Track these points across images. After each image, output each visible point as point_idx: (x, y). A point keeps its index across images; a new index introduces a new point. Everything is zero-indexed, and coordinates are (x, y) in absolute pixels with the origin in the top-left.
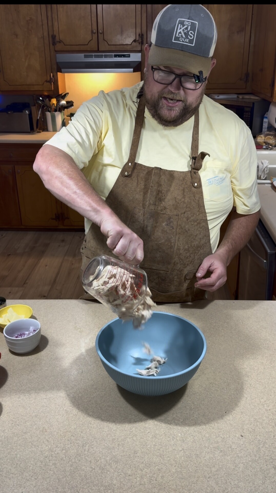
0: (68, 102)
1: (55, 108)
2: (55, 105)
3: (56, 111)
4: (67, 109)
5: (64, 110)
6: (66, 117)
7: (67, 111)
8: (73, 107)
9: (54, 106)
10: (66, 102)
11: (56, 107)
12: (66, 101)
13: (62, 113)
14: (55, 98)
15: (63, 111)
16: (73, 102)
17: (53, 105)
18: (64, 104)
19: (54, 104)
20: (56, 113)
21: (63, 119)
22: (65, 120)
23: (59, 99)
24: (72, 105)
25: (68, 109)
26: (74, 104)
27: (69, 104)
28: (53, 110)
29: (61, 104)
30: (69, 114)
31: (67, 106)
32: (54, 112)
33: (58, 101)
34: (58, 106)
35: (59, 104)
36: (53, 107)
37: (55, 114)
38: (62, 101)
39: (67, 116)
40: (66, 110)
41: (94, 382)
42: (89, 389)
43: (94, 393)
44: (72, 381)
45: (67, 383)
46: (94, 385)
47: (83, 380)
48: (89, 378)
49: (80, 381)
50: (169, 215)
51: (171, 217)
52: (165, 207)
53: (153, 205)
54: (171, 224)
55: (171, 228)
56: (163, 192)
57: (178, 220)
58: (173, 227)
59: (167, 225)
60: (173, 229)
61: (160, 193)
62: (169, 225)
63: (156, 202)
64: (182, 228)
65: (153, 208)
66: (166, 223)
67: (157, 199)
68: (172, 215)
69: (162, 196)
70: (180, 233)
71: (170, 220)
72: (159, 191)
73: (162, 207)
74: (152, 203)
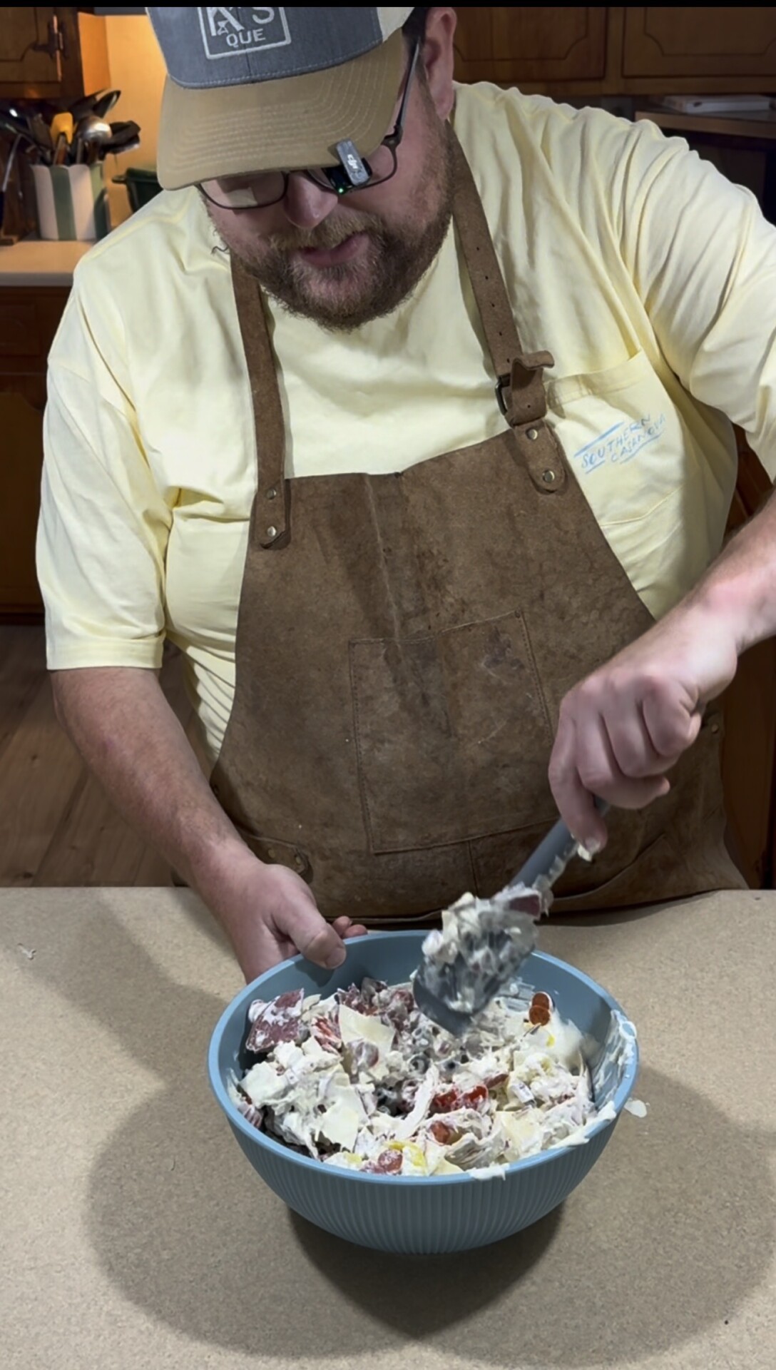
0: (116, 128)
1: (68, 149)
2: (70, 139)
3: (71, 160)
4: (115, 152)
5: (102, 158)
6: (109, 183)
7: (116, 159)
8: (136, 146)
9: (66, 142)
10: (113, 126)
11: (70, 146)
12: (112, 122)
13: (97, 170)
14: (70, 111)
15: (99, 162)
16: (138, 129)
17: (62, 138)
18: (104, 133)
19: (64, 134)
20: (74, 170)
21: (98, 193)
22: (107, 195)
23: (84, 115)
24: (134, 139)
25: (118, 155)
26: (141, 134)
27: (123, 136)
28: (61, 158)
29: (92, 136)
30: (122, 172)
31: (113, 141)
32: (64, 167)
33: (81, 124)
34: (80, 141)
35: (82, 136)
36: (61, 146)
37: (67, 171)
38: (94, 121)
39: (115, 181)
40: (109, 156)
41: (218, 1204)
42: (201, 1233)
43: (218, 1248)
44: (134, 1203)
45: (114, 1208)
46: (217, 1217)
47: (175, 1198)
48: (198, 1188)
49: (164, 1202)
50: (487, 623)
51: (499, 629)
52: (463, 602)
53: (417, 615)
54: (509, 654)
55: (515, 668)
56: (435, 552)
57: (527, 629)
58: (518, 661)
59: (495, 662)
60: (522, 667)
61: (427, 561)
62: (500, 659)
63: (423, 599)
64: (554, 654)
65: (422, 627)
66: (487, 656)
67: (424, 586)
68: (499, 622)
69: (439, 567)
70: (552, 674)
71: (498, 640)
72: (421, 556)
73: (452, 605)
74: (412, 609)
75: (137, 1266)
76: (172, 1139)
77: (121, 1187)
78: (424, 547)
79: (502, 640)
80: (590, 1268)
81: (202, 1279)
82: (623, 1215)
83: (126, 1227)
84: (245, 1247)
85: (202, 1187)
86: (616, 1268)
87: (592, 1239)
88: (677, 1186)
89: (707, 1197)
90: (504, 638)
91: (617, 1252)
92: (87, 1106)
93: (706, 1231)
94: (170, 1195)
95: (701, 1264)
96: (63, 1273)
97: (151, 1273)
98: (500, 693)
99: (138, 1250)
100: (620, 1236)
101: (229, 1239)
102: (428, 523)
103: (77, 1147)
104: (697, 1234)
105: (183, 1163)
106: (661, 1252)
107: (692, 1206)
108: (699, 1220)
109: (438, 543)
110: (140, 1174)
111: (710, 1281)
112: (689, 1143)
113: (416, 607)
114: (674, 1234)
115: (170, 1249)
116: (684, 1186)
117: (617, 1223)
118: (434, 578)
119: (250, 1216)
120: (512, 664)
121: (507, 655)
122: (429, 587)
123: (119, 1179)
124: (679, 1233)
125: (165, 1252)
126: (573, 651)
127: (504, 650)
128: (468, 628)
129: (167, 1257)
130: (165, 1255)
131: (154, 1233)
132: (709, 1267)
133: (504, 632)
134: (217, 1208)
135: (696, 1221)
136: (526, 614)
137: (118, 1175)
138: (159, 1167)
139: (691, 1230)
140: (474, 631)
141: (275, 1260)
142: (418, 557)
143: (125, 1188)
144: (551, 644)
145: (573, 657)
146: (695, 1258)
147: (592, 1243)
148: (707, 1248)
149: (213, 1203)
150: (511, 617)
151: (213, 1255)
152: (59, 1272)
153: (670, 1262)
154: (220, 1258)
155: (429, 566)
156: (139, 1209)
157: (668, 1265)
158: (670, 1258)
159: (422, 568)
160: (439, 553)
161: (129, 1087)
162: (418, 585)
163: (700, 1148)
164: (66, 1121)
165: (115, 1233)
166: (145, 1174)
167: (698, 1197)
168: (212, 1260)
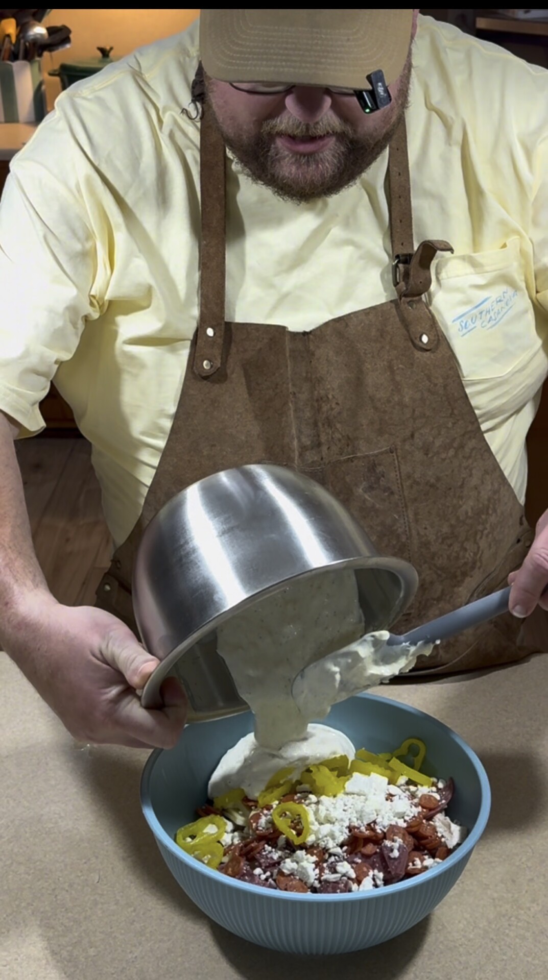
0: (51, 30)
1: (13, 48)
2: (14, 39)
3: (14, 57)
4: (50, 51)
5: (40, 55)
6: (46, 76)
7: (51, 56)
8: (68, 46)
9: (11, 42)
10: (48, 29)
11: (14, 45)
12: (48, 26)
13: (36, 66)
14: (14, 16)
15: (37, 59)
16: (69, 31)
17: (7, 39)
18: (41, 35)
19: (9, 36)
20: (17, 65)
21: (37, 83)
22: (43, 87)
23: (26, 20)
24: (67, 40)
25: (55, 53)
26: (71, 36)
27: (58, 37)
28: (7, 55)
29: (32, 37)
30: (57, 67)
31: (49, 42)
32: (9, 63)
33: (23, 28)
34: (22, 41)
35: (24, 37)
36: (7, 45)
37: (11, 66)
38: (33, 26)
39: (51, 74)
40: (46, 54)
41: (135, 911)
42: (122, 934)
43: (135, 946)
44: (66, 910)
45: (50, 914)
46: (134, 921)
47: (100, 906)
48: (118, 898)
49: (91, 909)
50: (367, 456)
51: (376, 462)
52: (348, 438)
53: (312, 448)
54: (383, 482)
55: (386, 494)
56: (330, 397)
57: (398, 462)
58: (389, 488)
59: (371, 488)
60: (392, 493)
61: (323, 404)
62: (375, 486)
63: (319, 436)
64: (418, 483)
65: (316, 458)
66: (364, 483)
67: (320, 424)
68: (376, 456)
69: (332, 409)
70: (415, 500)
71: (375, 471)
72: (319, 400)
73: (339, 440)
74: (309, 443)
75: (69, 961)
76: (97, 857)
77: (56, 896)
78: (322, 392)
79: (378, 471)
80: (439, 963)
81: (122, 971)
82: (466, 919)
83: (60, 929)
84: (157, 946)
85: (122, 897)
86: (460, 963)
87: (442, 939)
88: (510, 895)
89: (535, 905)
90: (379, 469)
91: (461, 949)
92: (27, 829)
93: (534, 933)
94: (96, 903)
95: (530, 959)
96: (8, 967)
97: (80, 966)
98: (373, 513)
99: (70, 948)
100: (464, 936)
101: (143, 939)
102: (328, 372)
103: (20, 863)
104: (528, 934)
105: (106, 877)
106: (497, 949)
107: (522, 912)
108: (528, 923)
109: (333, 389)
110: (71, 886)
111: (538, 973)
112: (520, 860)
113: (312, 442)
114: (508, 935)
115: (96, 947)
116: (516, 896)
117: (461, 926)
118: (327, 418)
119: (161, 920)
120: (385, 491)
121: (381, 483)
122: (323, 425)
123: (54, 890)
124: (512, 934)
125: (92, 949)
126: (432, 481)
127: (379, 479)
128: (351, 460)
129: (93, 954)
130: (92, 952)
131: (83, 934)
132: (537, 962)
133: (380, 465)
134: (134, 914)
135: (526, 924)
136: (399, 451)
137: (53, 886)
138: (86, 880)
139: (522, 932)
140: (356, 461)
141: (181, 956)
142: (317, 401)
143: (59, 897)
144: (417, 475)
145: (432, 486)
146: (525, 955)
147: (442, 942)
148: (535, 946)
149: (130, 910)
150: (386, 452)
151: (131, 952)
152: (5, 966)
153: (505, 958)
154: (136, 954)
155: (325, 408)
156: (70, 914)
157: (503, 960)
158: (505, 954)
159: (319, 410)
160: (334, 397)
161: (63, 814)
162: (315, 424)
163: (529, 864)
164: (11, 842)
165: (51, 934)
166: (75, 886)
167: (528, 905)
168: (130, 956)
